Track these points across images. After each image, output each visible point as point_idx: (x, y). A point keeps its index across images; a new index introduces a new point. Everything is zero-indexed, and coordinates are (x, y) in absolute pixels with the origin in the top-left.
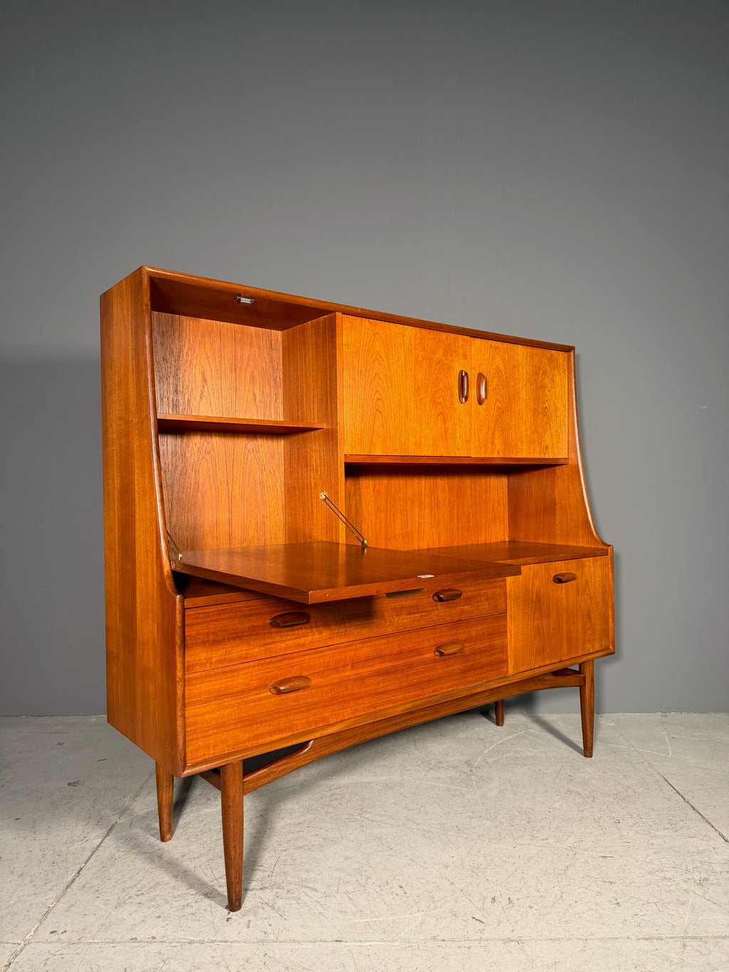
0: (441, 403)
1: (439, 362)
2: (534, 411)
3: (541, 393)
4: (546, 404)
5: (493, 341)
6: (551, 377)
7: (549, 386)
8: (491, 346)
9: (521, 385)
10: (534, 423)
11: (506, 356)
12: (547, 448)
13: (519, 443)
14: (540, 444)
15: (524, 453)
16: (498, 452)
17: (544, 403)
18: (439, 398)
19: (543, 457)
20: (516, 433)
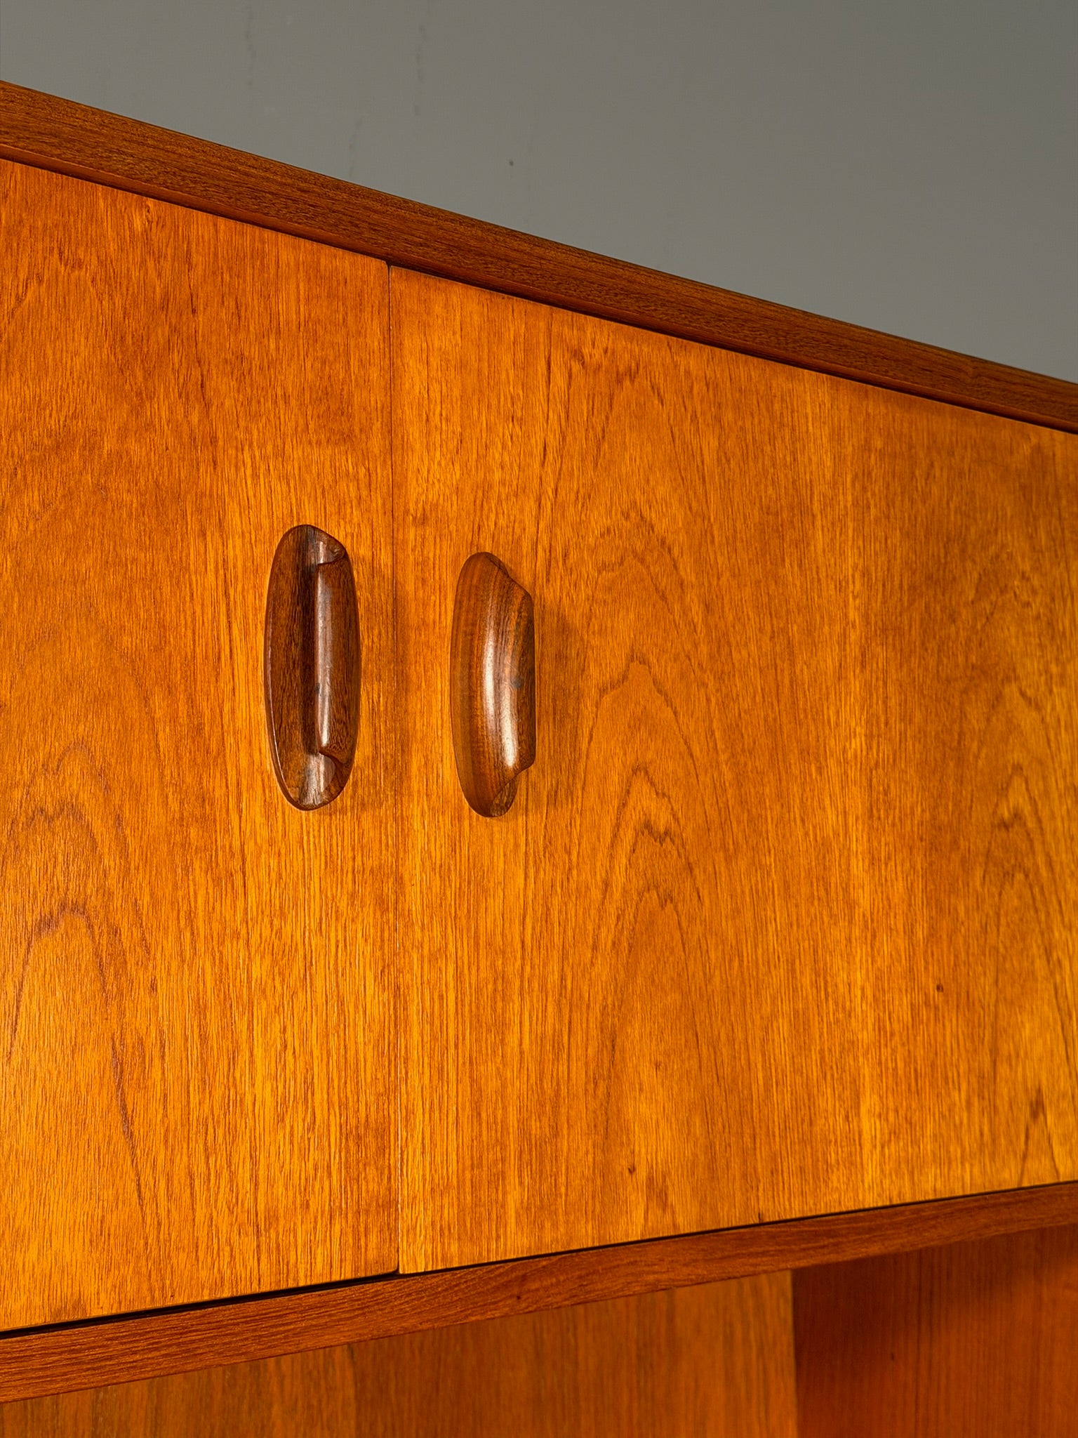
0: (71, 809)
1: (61, 444)
2: (934, 847)
3: (975, 715)
4: (1017, 798)
5: (591, 324)
6: (1038, 605)
7: (1031, 667)
8: (577, 354)
9: (829, 660)
10: (932, 934)
11: (709, 445)
12: (1037, 1108)
13: (827, 1101)
14: (985, 1084)
15: (871, 1173)
16: (658, 1193)
17: (1003, 791)
18: (53, 767)
19: (1008, 1177)
20: (800, 1024)
